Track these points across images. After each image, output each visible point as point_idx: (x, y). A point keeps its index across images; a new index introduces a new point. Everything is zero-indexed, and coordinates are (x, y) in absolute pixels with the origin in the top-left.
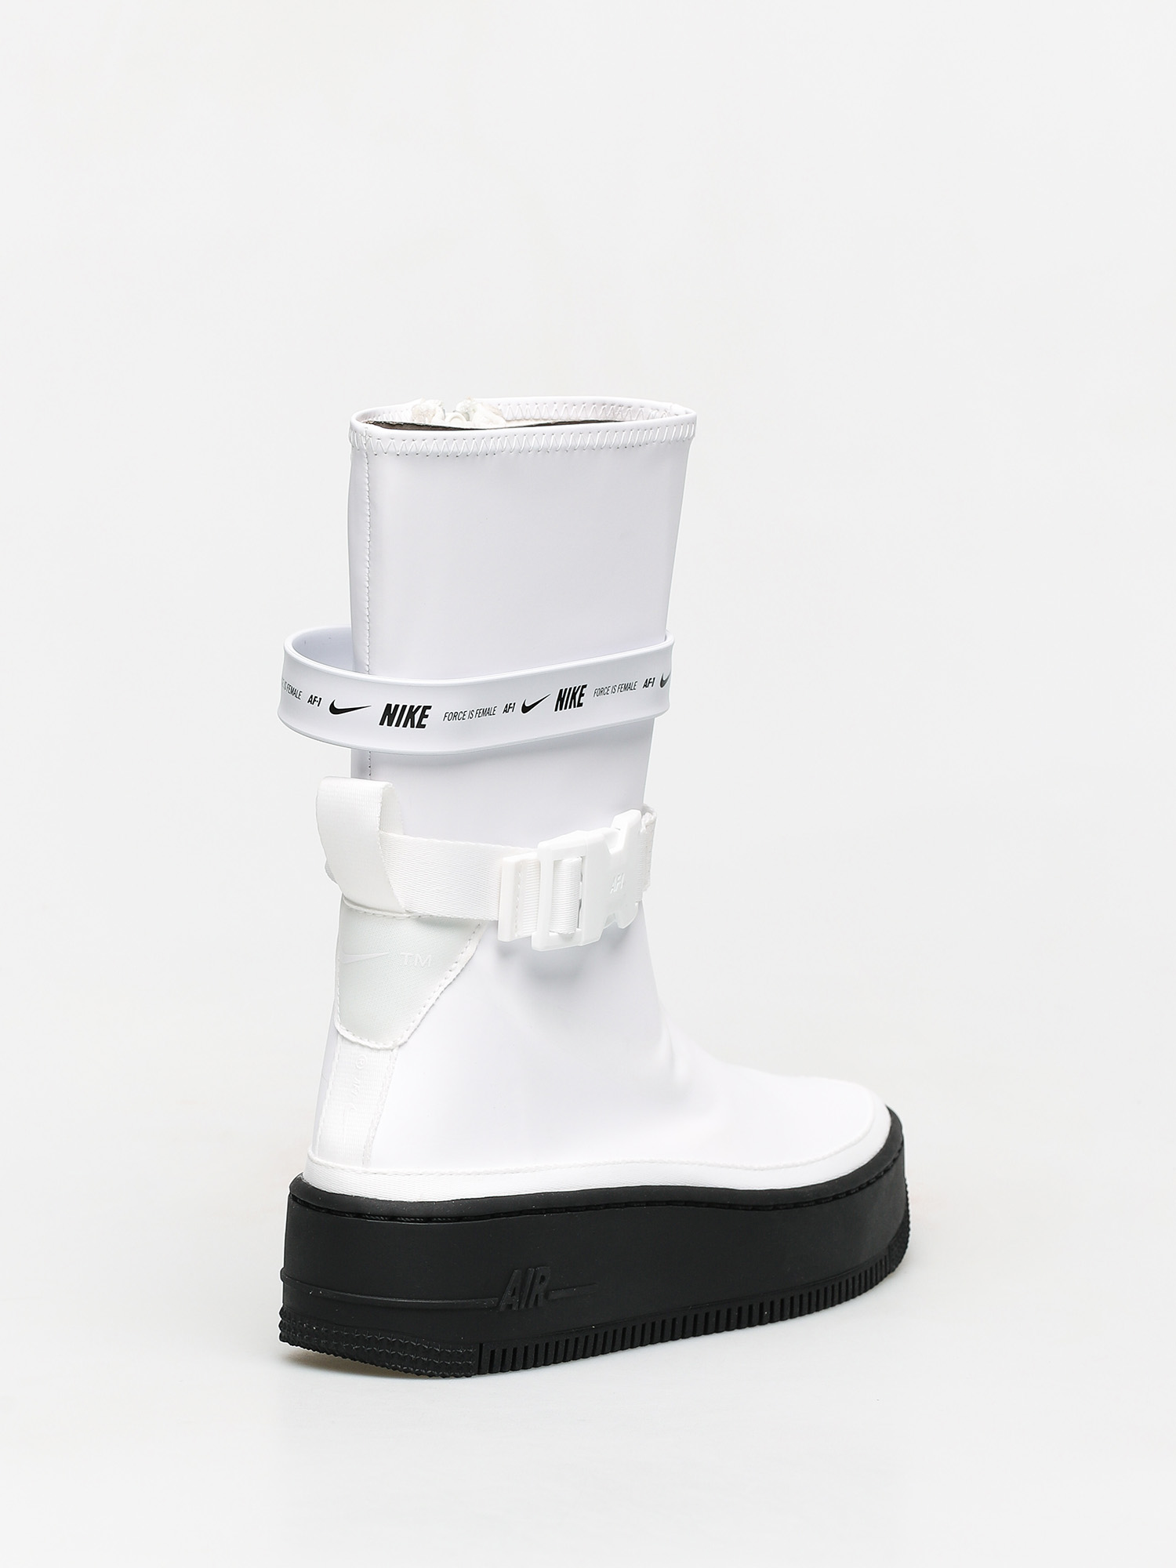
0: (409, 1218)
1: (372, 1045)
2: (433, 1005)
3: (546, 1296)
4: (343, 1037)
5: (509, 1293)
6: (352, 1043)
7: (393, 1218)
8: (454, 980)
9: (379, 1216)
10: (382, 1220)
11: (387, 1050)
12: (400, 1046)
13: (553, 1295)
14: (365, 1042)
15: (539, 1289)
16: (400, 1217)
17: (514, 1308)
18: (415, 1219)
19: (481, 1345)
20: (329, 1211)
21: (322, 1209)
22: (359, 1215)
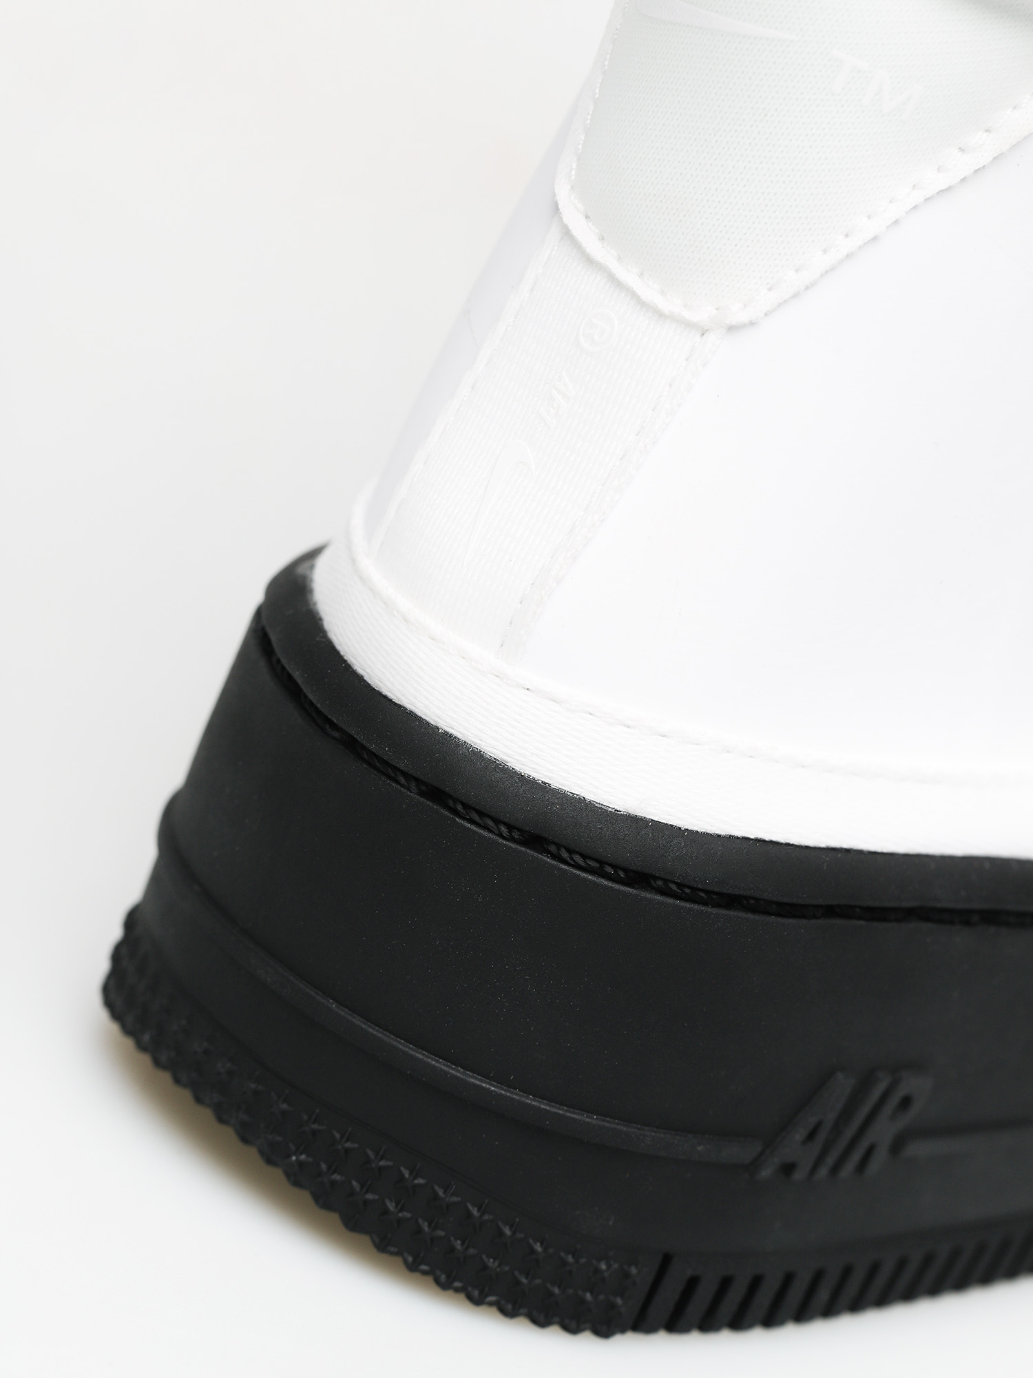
0: (584, 857)
1: (649, 292)
2: (875, 239)
3: (897, 1146)
4: (567, 233)
5: (799, 1135)
6: (589, 261)
7: (536, 841)
8: (964, 180)
9: (497, 821)
10: (501, 836)
11: (689, 325)
12: (731, 329)
13: (918, 1149)
14: (628, 275)
15: (884, 1131)
16: (558, 846)
17: (798, 1176)
18: (600, 867)
19: (667, 1260)
20: (351, 745)
21: (334, 726)
22: (436, 794)
